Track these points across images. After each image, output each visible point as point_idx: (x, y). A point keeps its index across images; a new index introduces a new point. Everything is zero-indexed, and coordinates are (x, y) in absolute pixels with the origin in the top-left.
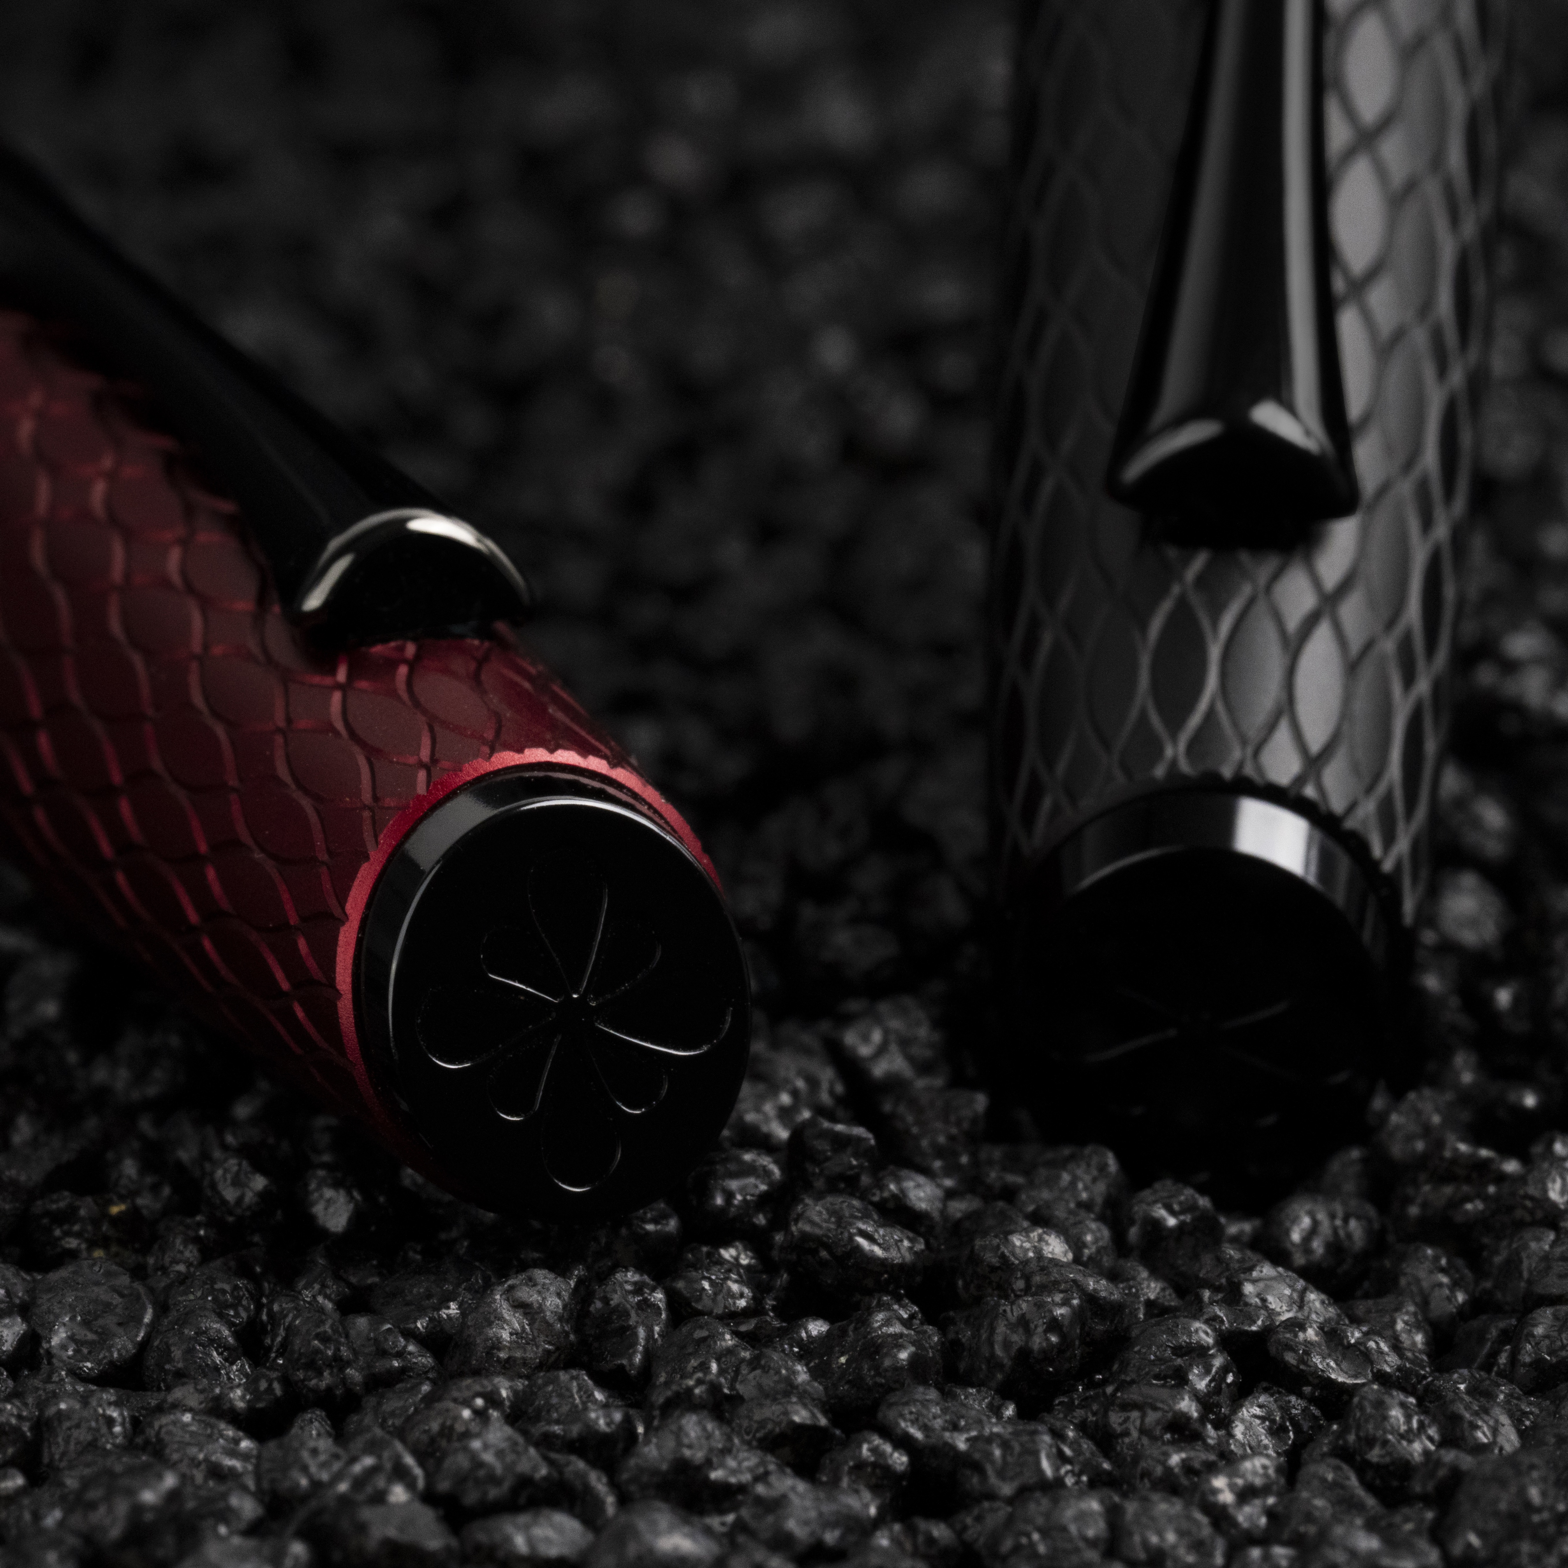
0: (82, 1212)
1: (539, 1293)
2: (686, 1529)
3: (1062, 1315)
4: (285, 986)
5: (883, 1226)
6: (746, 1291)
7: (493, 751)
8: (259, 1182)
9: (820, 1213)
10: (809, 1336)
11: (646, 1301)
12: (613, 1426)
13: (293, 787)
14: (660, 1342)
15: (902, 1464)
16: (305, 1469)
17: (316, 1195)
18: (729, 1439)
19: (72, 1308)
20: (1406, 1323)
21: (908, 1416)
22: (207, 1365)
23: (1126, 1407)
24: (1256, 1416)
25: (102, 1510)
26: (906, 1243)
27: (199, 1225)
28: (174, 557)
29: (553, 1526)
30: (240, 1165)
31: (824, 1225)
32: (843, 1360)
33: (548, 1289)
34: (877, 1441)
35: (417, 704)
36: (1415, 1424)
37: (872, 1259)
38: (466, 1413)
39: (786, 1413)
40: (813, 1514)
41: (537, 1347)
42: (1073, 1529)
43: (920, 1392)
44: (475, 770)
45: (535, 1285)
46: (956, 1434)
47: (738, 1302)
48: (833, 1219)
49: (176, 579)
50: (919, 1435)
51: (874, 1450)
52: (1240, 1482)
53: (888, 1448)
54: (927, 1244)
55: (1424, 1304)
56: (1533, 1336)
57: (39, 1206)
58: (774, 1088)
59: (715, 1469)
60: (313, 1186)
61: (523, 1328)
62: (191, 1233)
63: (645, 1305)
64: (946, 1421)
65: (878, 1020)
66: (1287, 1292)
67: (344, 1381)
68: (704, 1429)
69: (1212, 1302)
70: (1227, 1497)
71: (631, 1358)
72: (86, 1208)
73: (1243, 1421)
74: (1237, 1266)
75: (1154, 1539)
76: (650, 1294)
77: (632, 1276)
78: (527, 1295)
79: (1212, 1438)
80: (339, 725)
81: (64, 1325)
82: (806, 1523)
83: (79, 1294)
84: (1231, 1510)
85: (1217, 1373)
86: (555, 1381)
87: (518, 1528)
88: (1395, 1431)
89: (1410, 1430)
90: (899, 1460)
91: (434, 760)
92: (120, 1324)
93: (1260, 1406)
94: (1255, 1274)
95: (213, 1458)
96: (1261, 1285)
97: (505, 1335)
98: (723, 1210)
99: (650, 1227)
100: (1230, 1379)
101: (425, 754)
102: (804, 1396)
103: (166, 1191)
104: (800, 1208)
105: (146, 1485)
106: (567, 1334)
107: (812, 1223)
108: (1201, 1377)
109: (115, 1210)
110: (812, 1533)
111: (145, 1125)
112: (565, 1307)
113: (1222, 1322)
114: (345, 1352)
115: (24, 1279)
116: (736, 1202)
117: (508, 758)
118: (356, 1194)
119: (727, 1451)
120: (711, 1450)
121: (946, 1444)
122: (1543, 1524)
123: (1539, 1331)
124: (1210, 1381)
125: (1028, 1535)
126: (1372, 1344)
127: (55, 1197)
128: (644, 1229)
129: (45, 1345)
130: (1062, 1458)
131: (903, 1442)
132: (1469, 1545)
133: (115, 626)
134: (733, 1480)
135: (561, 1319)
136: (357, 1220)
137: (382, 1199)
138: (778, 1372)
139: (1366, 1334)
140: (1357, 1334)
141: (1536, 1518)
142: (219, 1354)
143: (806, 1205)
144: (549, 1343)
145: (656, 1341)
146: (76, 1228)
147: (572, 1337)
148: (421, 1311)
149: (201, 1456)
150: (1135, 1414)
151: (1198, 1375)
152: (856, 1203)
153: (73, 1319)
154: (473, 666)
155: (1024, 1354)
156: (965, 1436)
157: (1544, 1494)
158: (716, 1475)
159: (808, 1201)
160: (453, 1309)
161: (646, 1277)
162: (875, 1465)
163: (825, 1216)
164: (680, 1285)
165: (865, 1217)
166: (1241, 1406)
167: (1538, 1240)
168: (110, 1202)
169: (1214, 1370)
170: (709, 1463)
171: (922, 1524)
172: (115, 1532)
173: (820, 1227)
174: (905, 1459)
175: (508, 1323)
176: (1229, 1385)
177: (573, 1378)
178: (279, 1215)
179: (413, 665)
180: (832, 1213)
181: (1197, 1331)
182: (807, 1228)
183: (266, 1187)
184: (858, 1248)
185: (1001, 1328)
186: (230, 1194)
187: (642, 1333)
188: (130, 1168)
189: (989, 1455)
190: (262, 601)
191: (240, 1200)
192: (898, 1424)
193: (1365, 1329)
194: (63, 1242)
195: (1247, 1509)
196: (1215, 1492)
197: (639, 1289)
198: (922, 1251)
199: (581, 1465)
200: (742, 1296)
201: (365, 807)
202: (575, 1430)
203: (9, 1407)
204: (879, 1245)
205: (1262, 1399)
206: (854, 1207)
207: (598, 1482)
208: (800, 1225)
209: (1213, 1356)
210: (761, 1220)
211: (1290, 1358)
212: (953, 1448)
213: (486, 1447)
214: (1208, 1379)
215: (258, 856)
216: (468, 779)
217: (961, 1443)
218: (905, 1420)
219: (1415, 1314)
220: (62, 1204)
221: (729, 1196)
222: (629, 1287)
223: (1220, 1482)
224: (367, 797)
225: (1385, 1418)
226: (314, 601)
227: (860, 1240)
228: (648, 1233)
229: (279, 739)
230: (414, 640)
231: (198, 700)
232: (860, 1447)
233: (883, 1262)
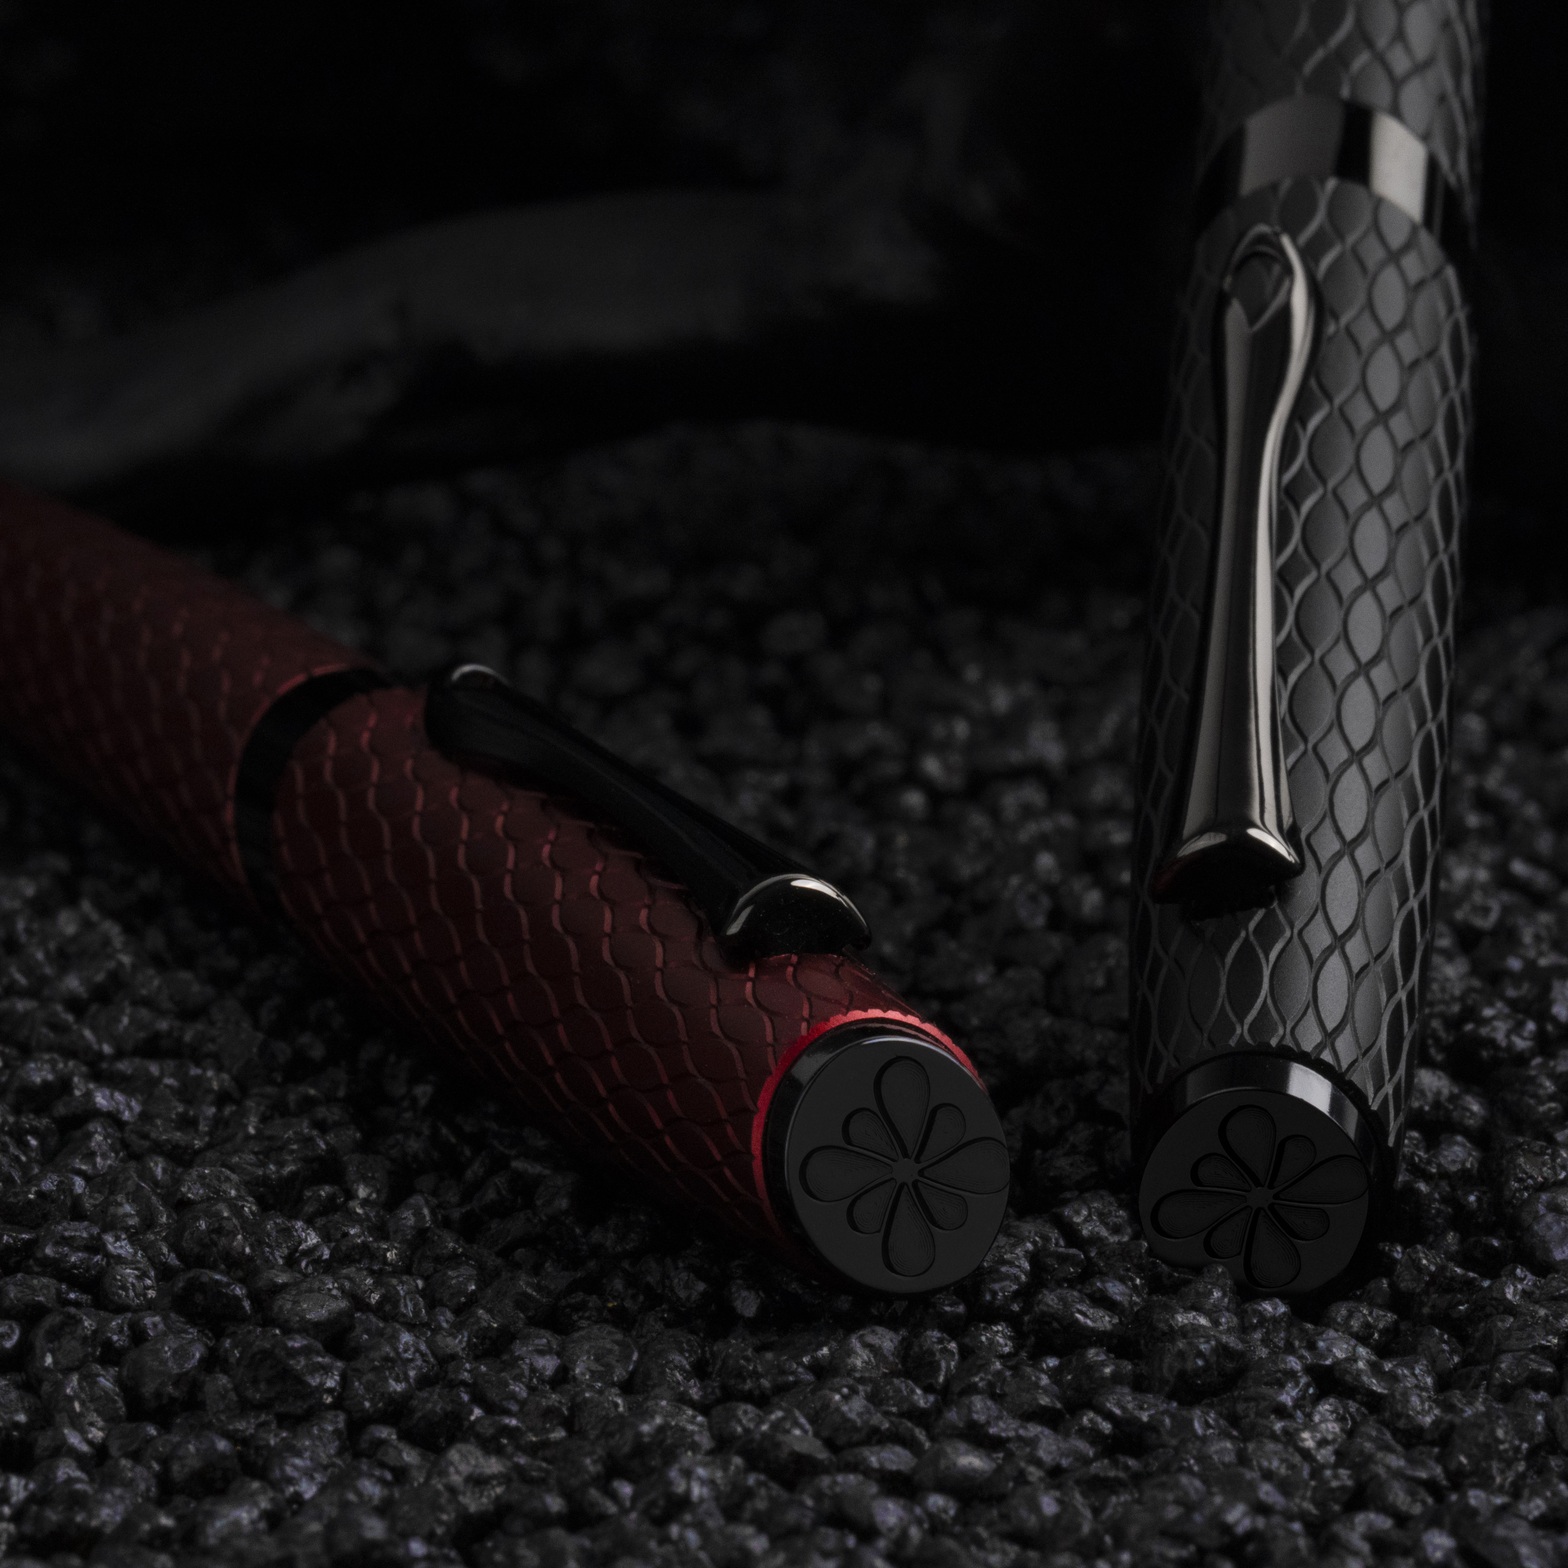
0: (591, 1304)
1: (879, 1338)
2: (976, 1453)
3: (1205, 1348)
4: (718, 1157)
5: (1092, 1308)
6: (1009, 1343)
7: (848, 1010)
8: (701, 1287)
9: (1053, 1300)
10: (1048, 1366)
11: (945, 1348)
12: (928, 1404)
13: (723, 1037)
14: (954, 1371)
15: (1108, 1429)
16: (739, 1421)
17: (736, 1295)
18: (1000, 1411)
19: (588, 1352)
20: (1421, 1370)
21: (1112, 1401)
22: (673, 1381)
23: (1247, 1400)
24: (1327, 1410)
25: (617, 1437)
26: (1107, 1318)
27: (663, 1311)
28: (644, 913)
29: (893, 1453)
30: (689, 1276)
31: (1055, 1306)
32: (1069, 1377)
33: (885, 1337)
34: (1091, 1415)
35: (799, 986)
36: (1426, 1407)
37: (1085, 1328)
38: (837, 1397)
39: (1036, 1399)
40: (1054, 1448)
41: (879, 1371)
42: (1215, 1457)
43: (1118, 1389)
44: (837, 1021)
45: (877, 1334)
46: (1141, 1412)
47: (1004, 1349)
48: (1061, 1303)
49: (645, 927)
50: (1117, 1411)
51: (1091, 1421)
52: (1318, 1435)
53: (1099, 1419)
54: (1120, 1319)
55: (1433, 1361)
56: (1500, 1369)
57: (563, 1302)
58: (1021, 1240)
59: (993, 1427)
60: (733, 1290)
61: (869, 1358)
62: (660, 1315)
63: (945, 1350)
64: (1135, 1405)
65: (1085, 1202)
66: (1345, 1346)
67: (759, 1386)
68: (985, 1404)
69: (1300, 1347)
70: (1310, 1444)
71: (937, 1378)
72: (593, 1301)
73: (1319, 1412)
74: (1313, 1332)
75: (1265, 1464)
76: (948, 1344)
77: (936, 1334)
78: (871, 1339)
79: (1300, 1419)
80: (751, 1001)
81: (584, 1361)
82: (1050, 1453)
83: (593, 1344)
84: (1313, 1452)
85: (1302, 1386)
86: (891, 1383)
87: (872, 1453)
88: (1414, 1410)
89: (1423, 1410)
90: (1106, 1427)
91: (811, 1016)
92: (618, 1361)
93: (1330, 1405)
94: (1324, 1336)
95: (681, 1424)
96: (1329, 1342)
97: (859, 1363)
98: (991, 1303)
99: (948, 1309)
100: (1311, 1391)
101: (806, 1013)
102: (1046, 1391)
103: (641, 1298)
104: (1040, 1296)
105: (644, 1421)
106: (897, 1364)
107: (1048, 1305)
108: (1293, 1388)
109: (610, 1305)
110: (1054, 1459)
111: (626, 1265)
112: (895, 1348)
113: (1307, 1359)
114: (760, 1369)
115: (557, 1339)
116: (999, 1297)
117: (858, 1015)
118: (761, 1293)
119: (999, 1418)
120: (989, 1416)
121: (1136, 1417)
122: (1506, 1451)
123: (1503, 1366)
124: (1299, 1391)
125: (1187, 1461)
126: (1400, 1371)
127: (574, 1295)
128: (944, 1310)
129: (572, 1373)
130: (1207, 1425)
131: (1109, 1416)
132: (1460, 1463)
133: (607, 956)
134: (1003, 1435)
135: (893, 1354)
136: (763, 1309)
137: (777, 1298)
138: (1030, 1378)
139: (1395, 1366)
140: (1390, 1365)
141: (1502, 1447)
142: (681, 1375)
143: (1045, 1295)
144: (886, 1368)
145: (952, 1371)
146: (587, 1314)
147: (900, 1366)
148: (805, 1353)
149: (673, 1423)
150: (1252, 1404)
151: (1291, 1388)
152: (1075, 1293)
153: (589, 1358)
154: (834, 968)
155: (1182, 1375)
156: (1146, 1414)
157: (1506, 1433)
158: (992, 1431)
159: (1046, 1292)
160: (825, 1350)
161: (945, 1335)
162: (1091, 1429)
163: (1056, 1301)
164: (967, 1340)
165: (1081, 1301)
166: (1318, 1404)
167: (1503, 1321)
168: (608, 1301)
169: (1301, 1384)
170: (988, 1423)
171: (1122, 1458)
172: (626, 1449)
173: (1053, 1308)
174: (1109, 1426)
175: (861, 1356)
176: (1310, 1395)
177: (902, 1382)
178: (713, 1307)
179: (796, 967)
180: (1062, 1299)
181: (1290, 1361)
182: (1045, 1309)
183: (705, 1289)
184: (1077, 1320)
185: (1167, 1360)
186: (683, 1294)
187: (943, 1364)
188: (618, 1284)
189: (1162, 1422)
190: (700, 935)
191: (688, 1298)
192: (1105, 1405)
193: (1395, 1363)
194: (579, 1323)
195: (1323, 1451)
196: (1303, 1440)
197: (940, 1341)
198: (1117, 1323)
199: (909, 1424)
200: (1006, 1345)
201: (769, 1045)
202: (905, 1407)
203: (554, 1396)
204: (1090, 1319)
205: (1332, 1400)
206: (1074, 1296)
207: (921, 1435)
208: (1041, 1307)
209: (1300, 1377)
210: (1016, 1307)
211: (1348, 1378)
212: (1140, 1420)
213: (851, 1410)
214: (1297, 1390)
215: (701, 1080)
216: (833, 1026)
217: (1145, 1417)
218: (1110, 1403)
219: (1427, 1366)
220: (578, 1299)
221: (994, 1294)
222: (934, 1340)
223: (1306, 1435)
224: (770, 1039)
225: (1408, 1401)
226: (734, 929)
227: (1078, 1316)
228: (946, 1312)
229: (713, 1011)
230: (796, 954)
231: (660, 993)
232: (1082, 1419)
233: (1093, 1330)
